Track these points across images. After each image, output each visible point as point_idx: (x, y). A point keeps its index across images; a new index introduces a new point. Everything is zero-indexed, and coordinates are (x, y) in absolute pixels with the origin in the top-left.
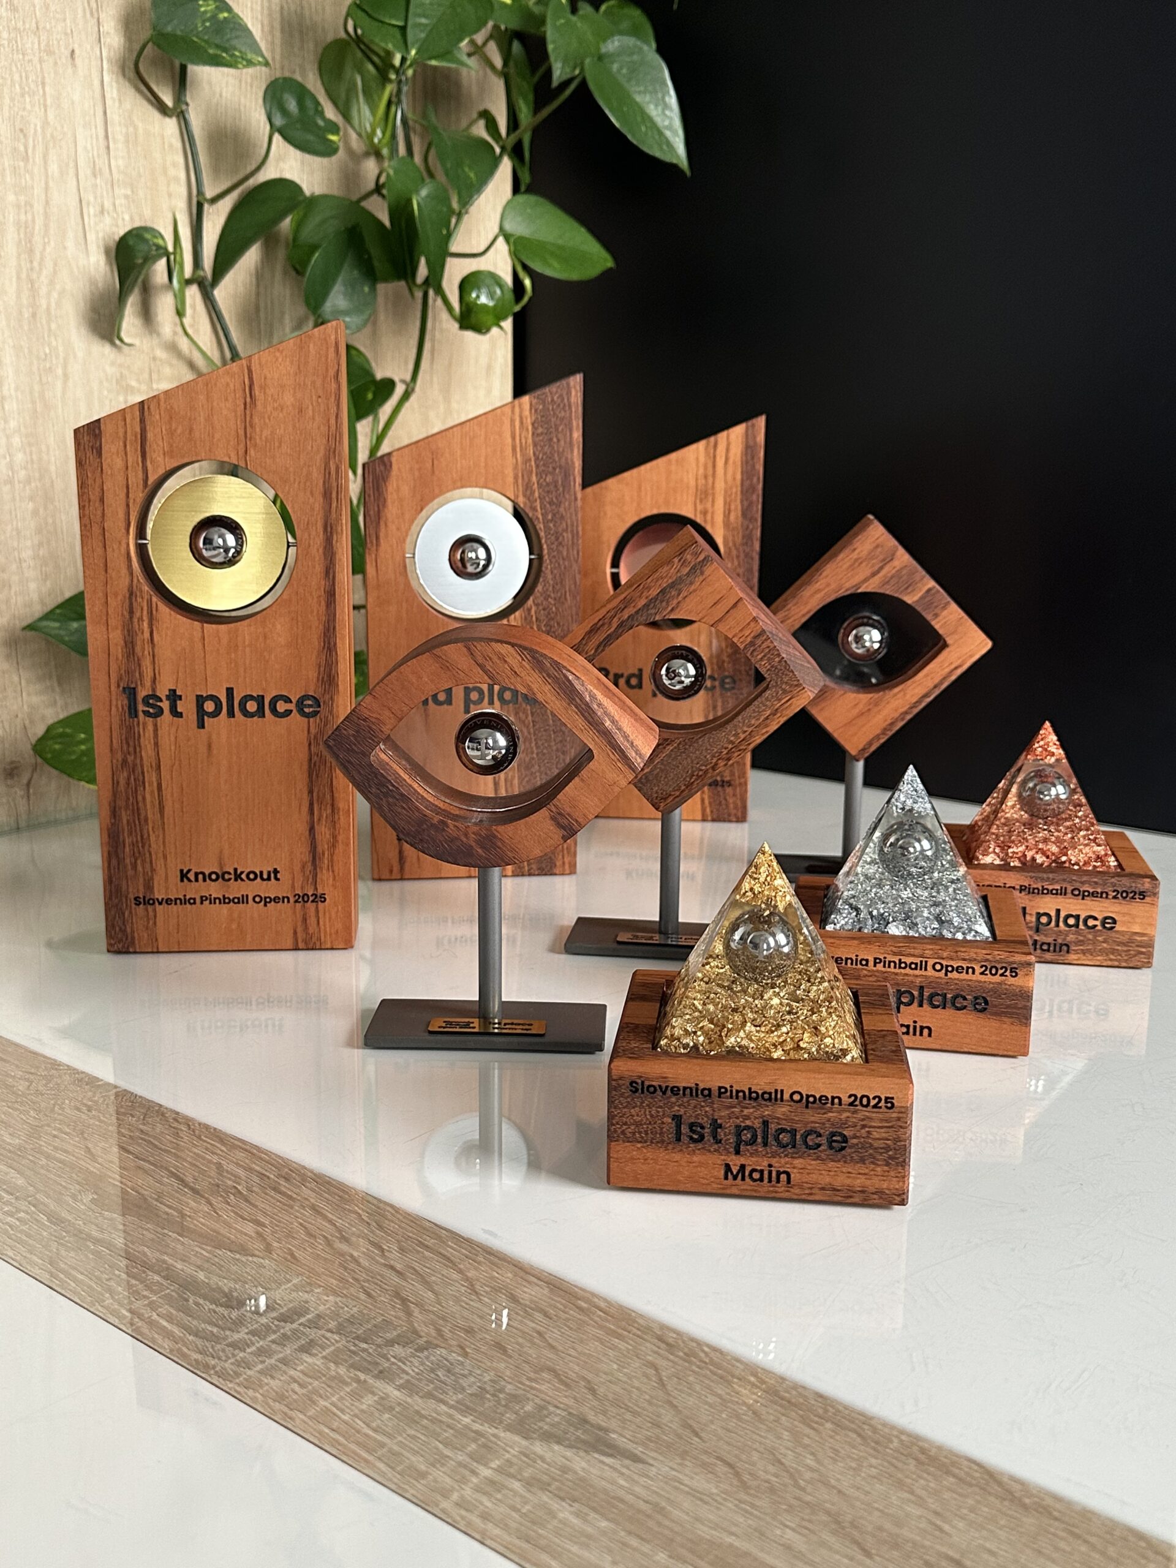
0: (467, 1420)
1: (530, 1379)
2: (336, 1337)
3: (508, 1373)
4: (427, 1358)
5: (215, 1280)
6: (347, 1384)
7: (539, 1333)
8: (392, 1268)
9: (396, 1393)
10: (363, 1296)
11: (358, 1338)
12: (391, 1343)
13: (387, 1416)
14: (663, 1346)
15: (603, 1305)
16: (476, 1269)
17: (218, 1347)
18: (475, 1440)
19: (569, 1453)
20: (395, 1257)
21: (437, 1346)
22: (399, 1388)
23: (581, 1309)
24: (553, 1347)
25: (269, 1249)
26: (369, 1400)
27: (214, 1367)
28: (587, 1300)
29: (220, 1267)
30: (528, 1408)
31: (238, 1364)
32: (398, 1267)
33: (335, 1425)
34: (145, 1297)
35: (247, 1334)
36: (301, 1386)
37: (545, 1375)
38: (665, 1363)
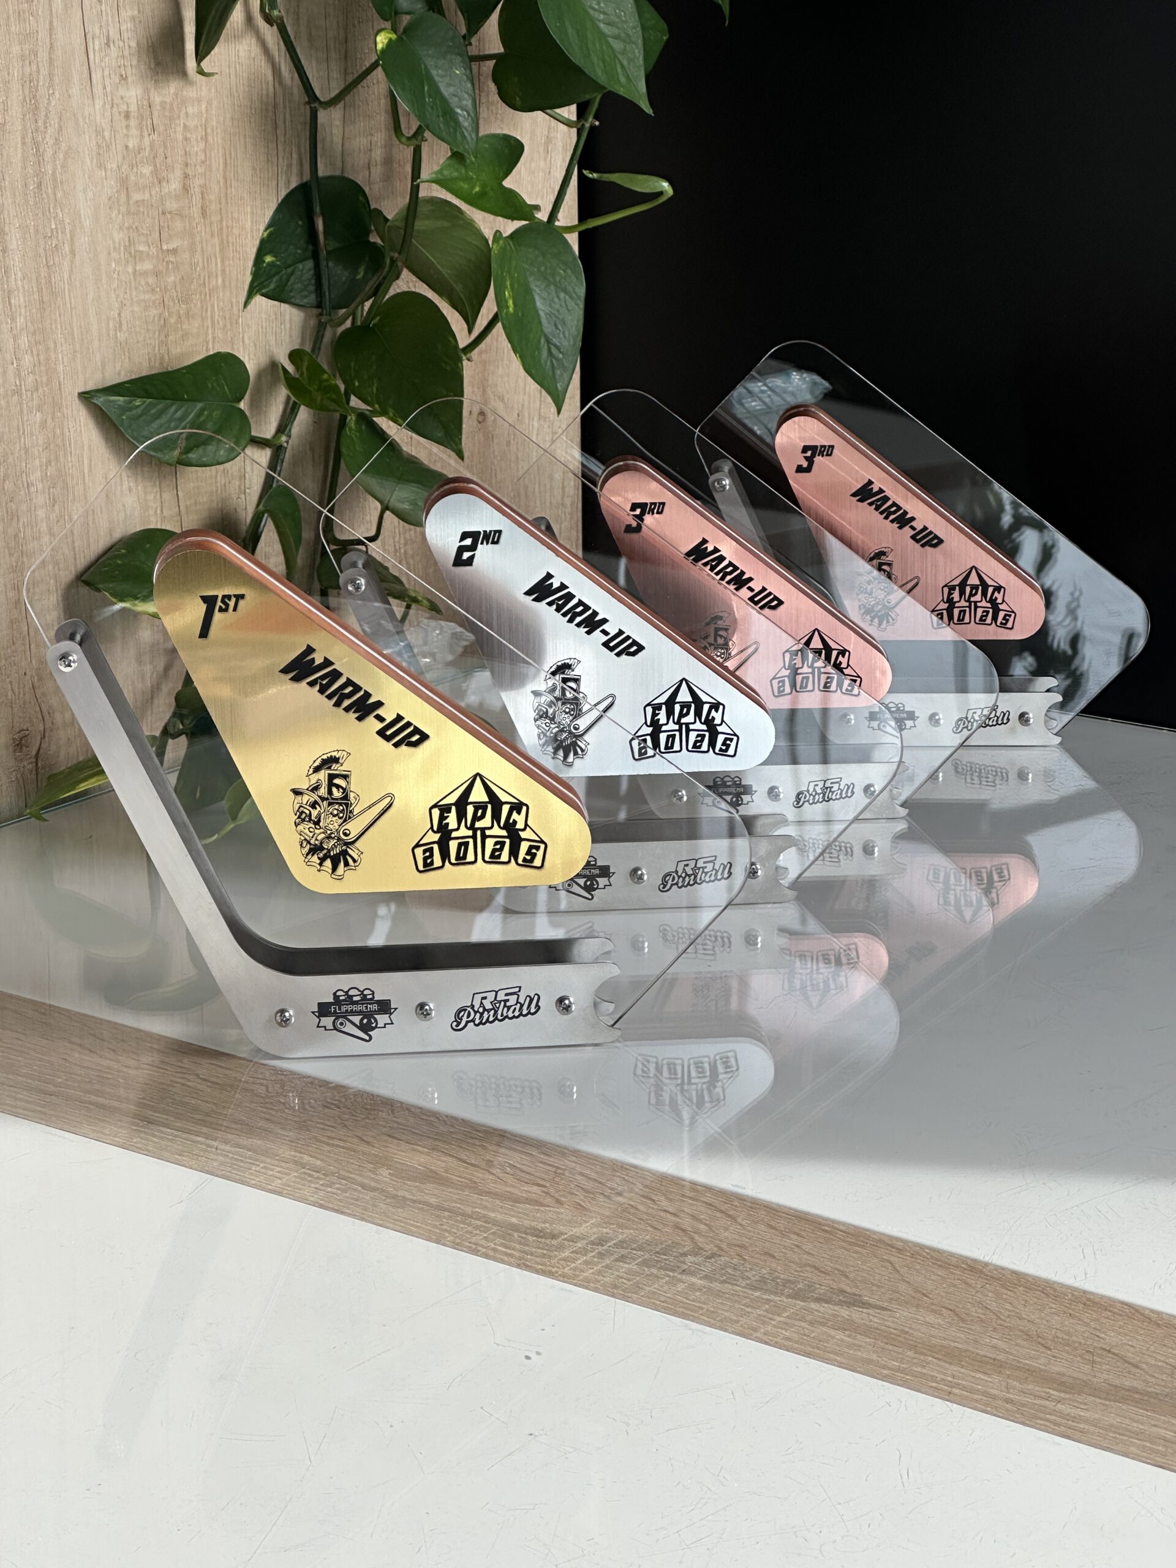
0: (758, 1294)
1: (796, 1271)
2: (639, 1253)
3: (779, 1268)
4: (716, 1262)
5: (527, 1223)
6: (662, 1278)
7: (797, 1246)
8: (666, 1211)
9: (699, 1281)
10: (649, 1228)
11: (657, 1253)
12: (685, 1255)
13: (698, 1293)
14: (894, 1250)
15: (841, 1228)
16: (734, 1210)
17: (552, 1261)
18: (766, 1303)
19: (836, 1308)
20: (665, 1204)
21: (720, 1256)
22: (701, 1278)
23: (826, 1231)
24: (809, 1253)
25: (558, 1201)
26: (680, 1287)
27: (557, 1272)
28: (828, 1226)
29: (527, 1215)
30: (800, 1286)
31: (575, 1269)
32: (670, 1210)
33: (663, 1299)
34: (477, 1234)
35: (572, 1253)
36: (628, 1280)
37: (808, 1269)
38: (896, 1259)
